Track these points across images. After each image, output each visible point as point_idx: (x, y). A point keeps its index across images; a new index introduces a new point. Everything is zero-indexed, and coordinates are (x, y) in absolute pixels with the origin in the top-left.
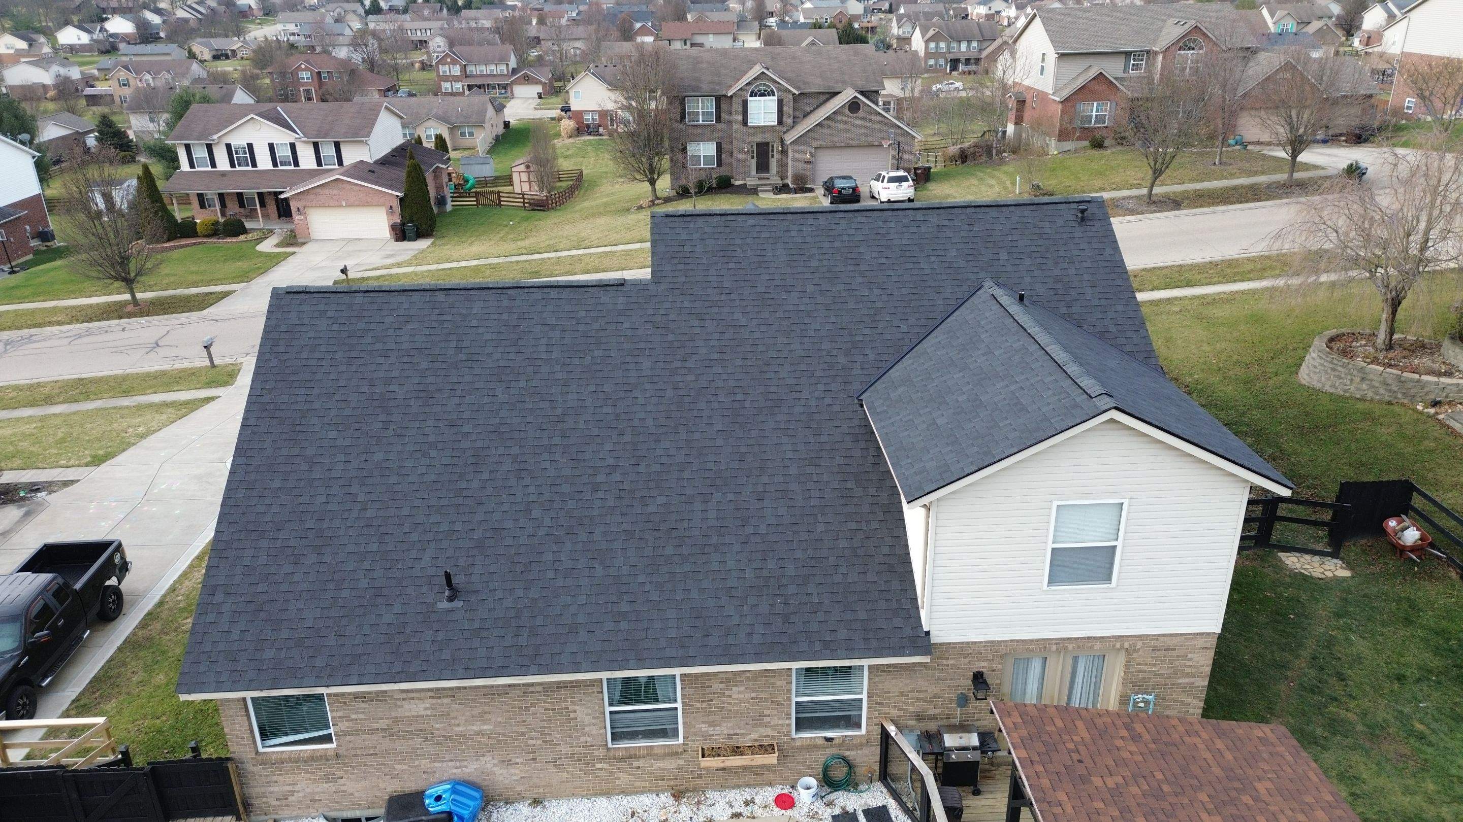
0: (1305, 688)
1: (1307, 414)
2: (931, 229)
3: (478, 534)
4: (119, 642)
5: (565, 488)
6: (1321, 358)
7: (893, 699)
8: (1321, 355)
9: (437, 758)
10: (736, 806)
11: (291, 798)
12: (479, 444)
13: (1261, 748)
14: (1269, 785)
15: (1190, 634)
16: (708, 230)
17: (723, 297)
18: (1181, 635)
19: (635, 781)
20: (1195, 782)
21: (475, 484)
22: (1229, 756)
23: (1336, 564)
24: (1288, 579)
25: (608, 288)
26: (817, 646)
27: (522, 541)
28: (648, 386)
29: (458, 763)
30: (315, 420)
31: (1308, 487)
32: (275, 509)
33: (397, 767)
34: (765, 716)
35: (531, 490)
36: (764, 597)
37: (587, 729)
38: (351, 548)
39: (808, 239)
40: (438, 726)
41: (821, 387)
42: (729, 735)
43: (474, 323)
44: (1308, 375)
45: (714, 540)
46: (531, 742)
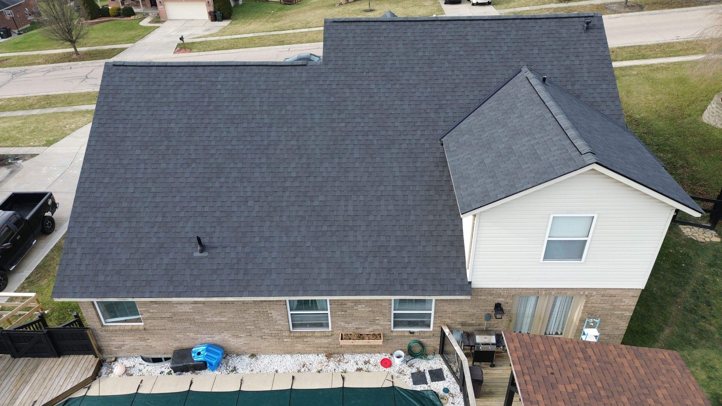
0: (687, 309)
1: (705, 141)
2: (493, 33)
3: (218, 214)
4: (52, 247)
5: (268, 189)
6: (717, 108)
7: (448, 315)
8: (718, 106)
9: (198, 332)
10: (360, 364)
11: (123, 348)
12: (220, 161)
13: (662, 366)
14: (665, 392)
15: (625, 289)
16: (358, 31)
17: (364, 74)
18: (620, 289)
19: (306, 348)
20: (620, 389)
21: (217, 185)
22: (642, 371)
23: (712, 233)
24: (683, 242)
25: (297, 67)
26: (406, 288)
27: (242, 219)
28: (317, 129)
29: (210, 336)
30: (128, 143)
31: (701, 186)
32: (105, 195)
33: (177, 336)
34: (377, 320)
35: (249, 189)
36: (378, 258)
37: (278, 322)
38: (147, 219)
39: (418, 38)
40: (197, 317)
41: (419, 132)
42: (356, 328)
43: (219, 87)
44: (708, 117)
45: (351, 223)
46: (248, 327)
